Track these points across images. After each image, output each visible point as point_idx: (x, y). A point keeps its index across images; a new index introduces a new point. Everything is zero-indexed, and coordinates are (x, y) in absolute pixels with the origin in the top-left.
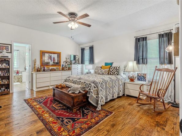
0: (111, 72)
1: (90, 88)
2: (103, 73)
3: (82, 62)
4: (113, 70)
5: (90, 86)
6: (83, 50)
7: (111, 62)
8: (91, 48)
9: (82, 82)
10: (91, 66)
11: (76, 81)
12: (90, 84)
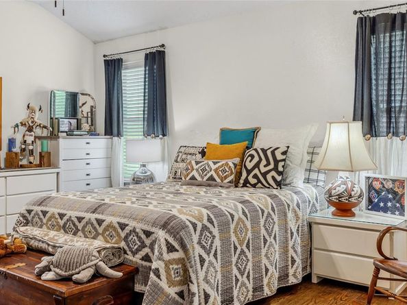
0: (249, 172)
1: (147, 250)
2: (212, 178)
3: (112, 127)
4: (257, 165)
5: (148, 242)
6: (113, 67)
7: (253, 126)
8: (156, 61)
9: (110, 226)
10: (154, 147)
11: (80, 219)
12: (148, 234)
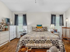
1: (57, 43)
4: (45, 29)
7: (41, 24)
